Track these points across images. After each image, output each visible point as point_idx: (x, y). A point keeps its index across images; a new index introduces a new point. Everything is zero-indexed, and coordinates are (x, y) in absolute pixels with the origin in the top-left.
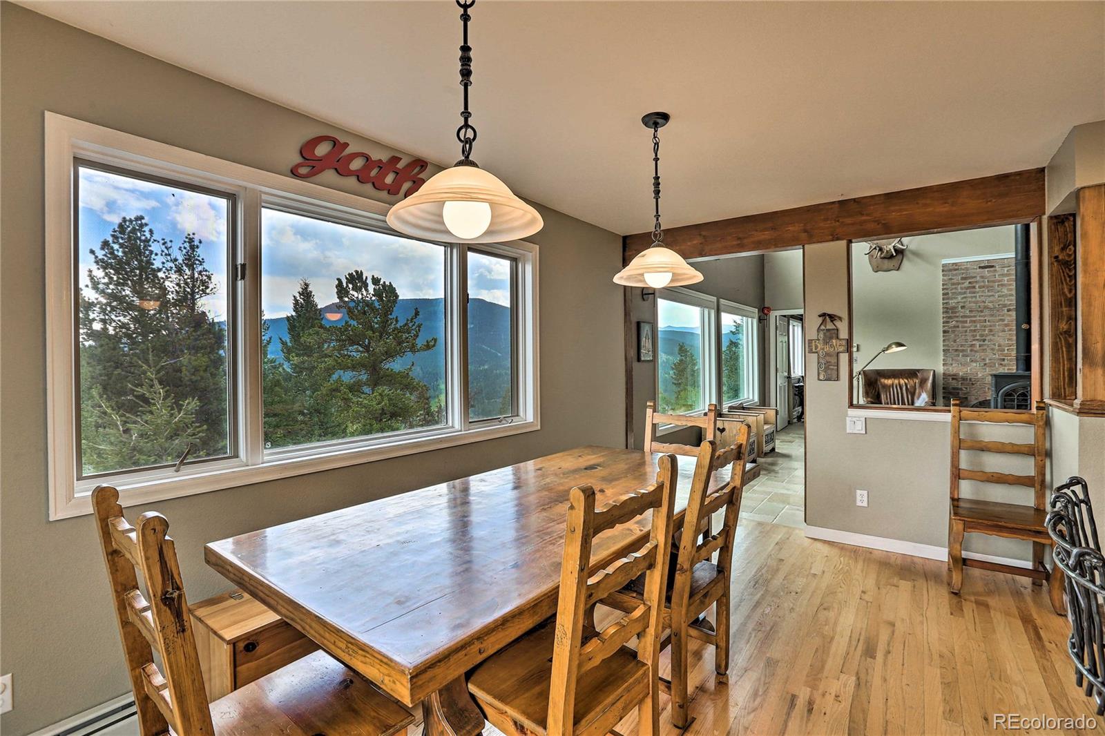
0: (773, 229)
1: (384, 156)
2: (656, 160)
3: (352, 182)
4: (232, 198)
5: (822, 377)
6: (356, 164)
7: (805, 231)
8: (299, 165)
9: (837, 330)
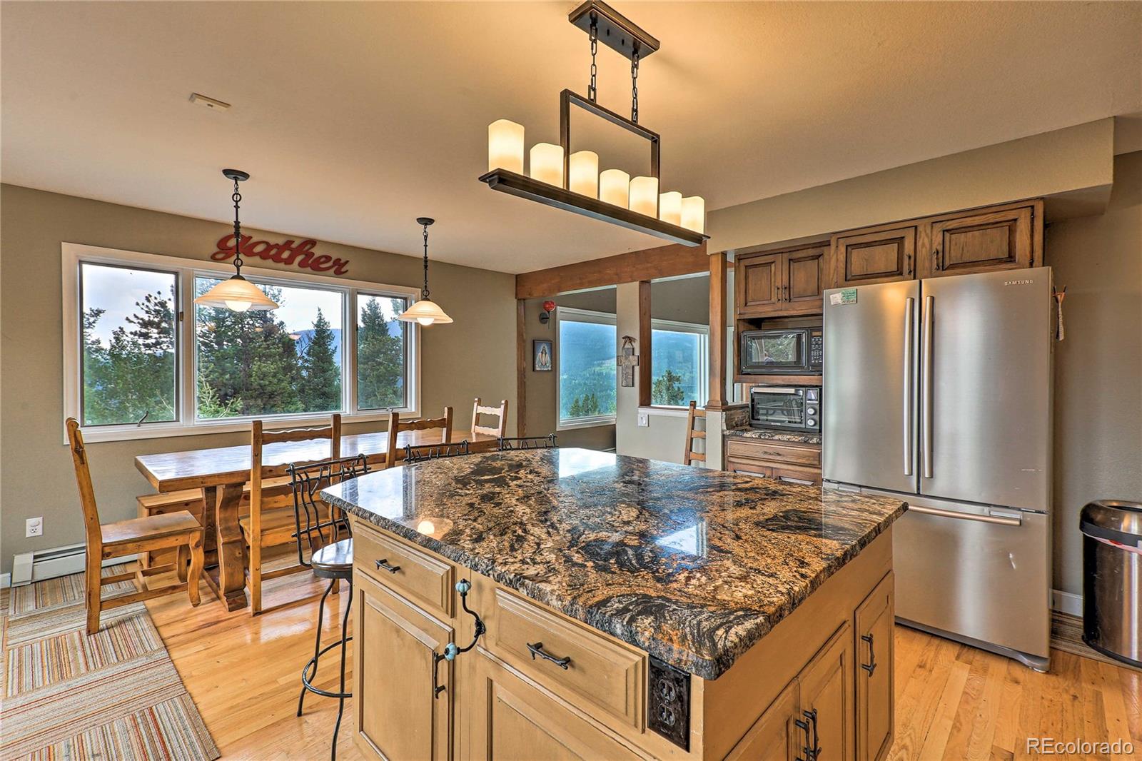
0: (600, 272)
1: (281, 241)
2: (426, 246)
3: (257, 259)
4: (176, 274)
5: (624, 384)
6: (259, 249)
7: (617, 274)
8: (217, 253)
9: (633, 349)
